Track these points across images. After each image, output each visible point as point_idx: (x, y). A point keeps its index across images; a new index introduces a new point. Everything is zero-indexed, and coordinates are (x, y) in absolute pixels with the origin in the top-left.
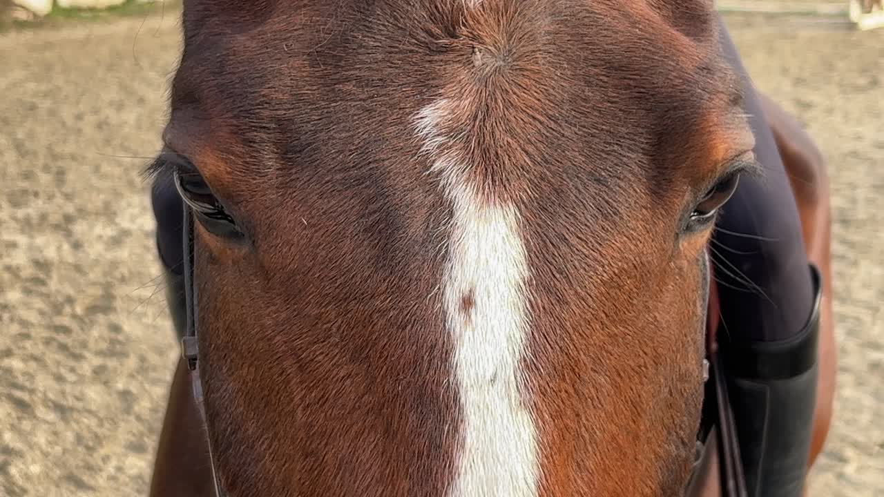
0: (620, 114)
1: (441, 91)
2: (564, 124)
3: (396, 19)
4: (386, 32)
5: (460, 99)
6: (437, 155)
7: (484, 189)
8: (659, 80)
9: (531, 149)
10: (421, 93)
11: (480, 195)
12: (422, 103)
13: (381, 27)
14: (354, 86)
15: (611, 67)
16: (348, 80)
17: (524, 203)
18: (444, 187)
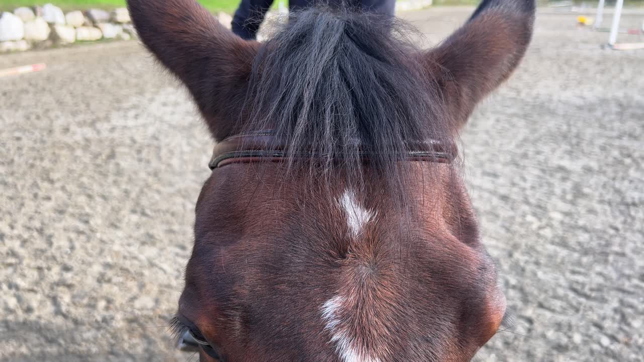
0: (439, 300)
1: (337, 291)
2: (407, 308)
3: (311, 246)
4: (305, 254)
5: (348, 296)
6: (335, 331)
7: (362, 352)
8: (461, 280)
9: (388, 324)
10: (325, 292)
11: (360, 356)
12: (325, 299)
13: (302, 251)
14: (286, 286)
15: (433, 272)
16: (283, 282)
17: (385, 357)
18: (339, 351)
